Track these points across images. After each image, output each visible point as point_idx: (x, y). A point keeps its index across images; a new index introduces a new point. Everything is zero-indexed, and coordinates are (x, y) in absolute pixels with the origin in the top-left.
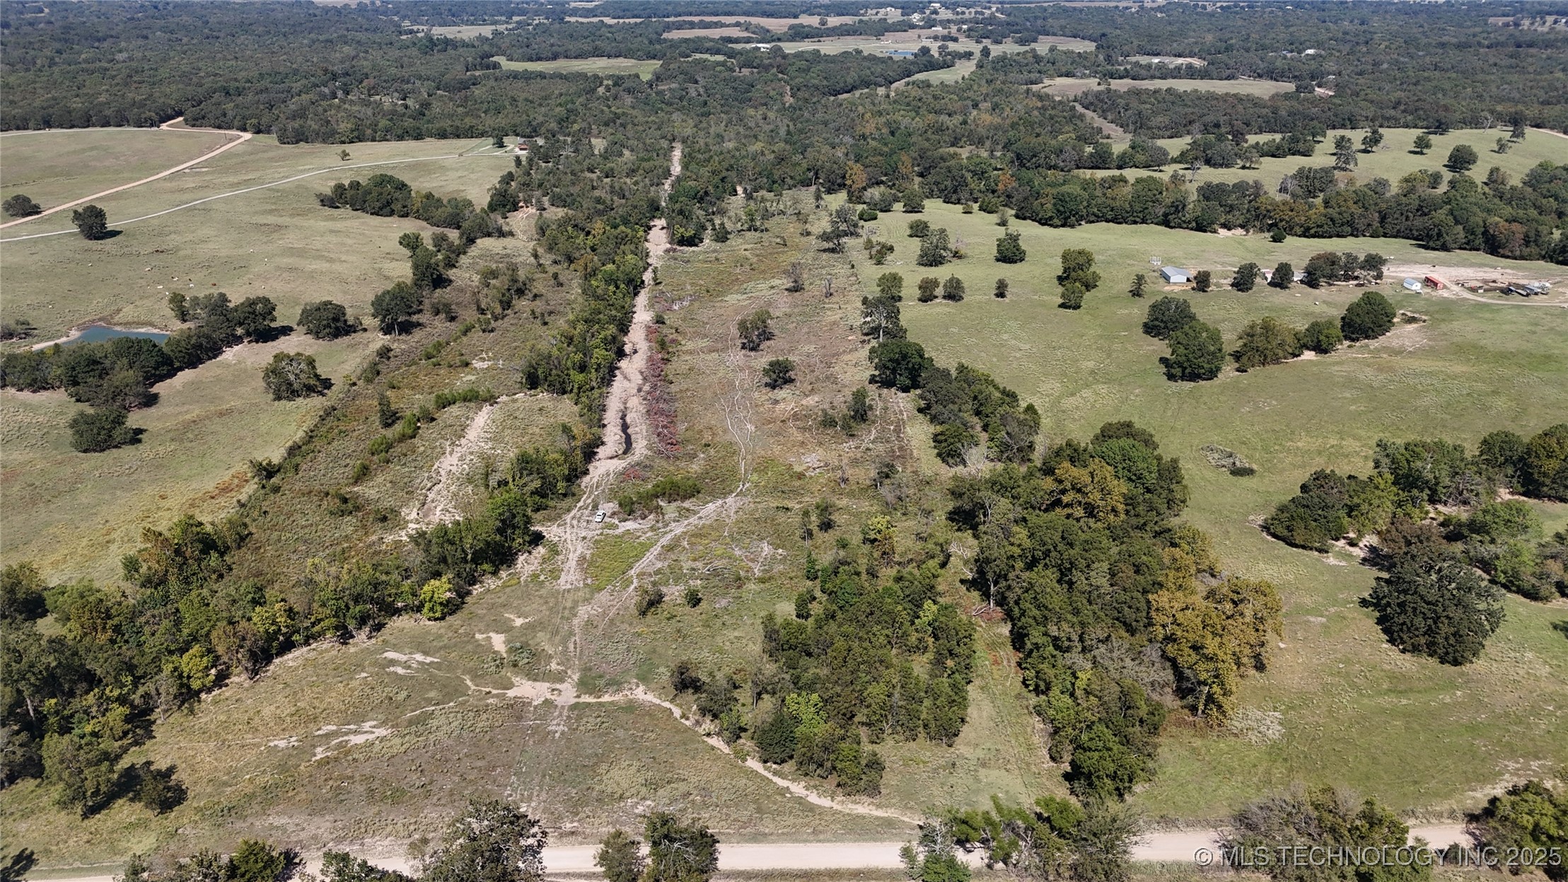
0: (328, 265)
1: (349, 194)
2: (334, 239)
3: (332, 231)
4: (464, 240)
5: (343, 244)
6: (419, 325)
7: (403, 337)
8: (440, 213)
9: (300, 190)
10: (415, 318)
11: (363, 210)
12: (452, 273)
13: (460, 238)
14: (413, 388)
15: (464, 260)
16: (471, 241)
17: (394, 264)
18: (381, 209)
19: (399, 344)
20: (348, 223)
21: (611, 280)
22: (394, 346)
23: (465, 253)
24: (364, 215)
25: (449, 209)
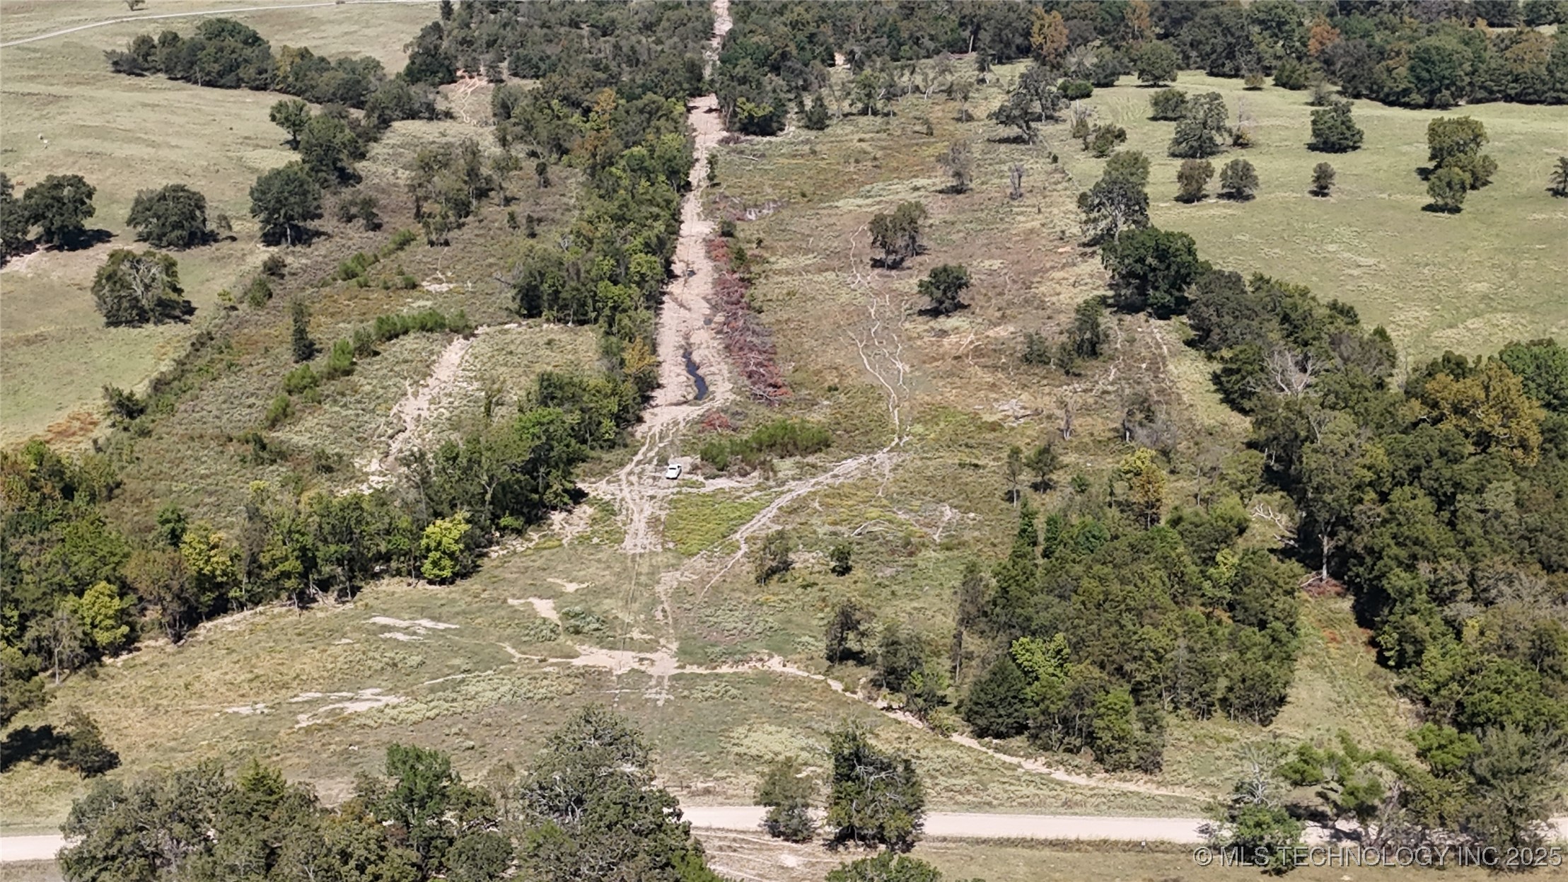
0: (150, 150)
1: (159, 56)
2: (147, 113)
3: (145, 105)
4: (374, 120)
5: (168, 123)
6: (318, 234)
7: (298, 248)
8: (326, 81)
9: (73, 51)
10: (312, 225)
11: (187, 79)
12: (360, 166)
13: (368, 116)
14: (332, 315)
15: (376, 149)
16: (385, 123)
17: (260, 152)
18: (221, 75)
19: (295, 258)
20: (170, 95)
21: (640, 169)
22: (289, 260)
23: (376, 140)
24: (189, 85)
25: (341, 75)
